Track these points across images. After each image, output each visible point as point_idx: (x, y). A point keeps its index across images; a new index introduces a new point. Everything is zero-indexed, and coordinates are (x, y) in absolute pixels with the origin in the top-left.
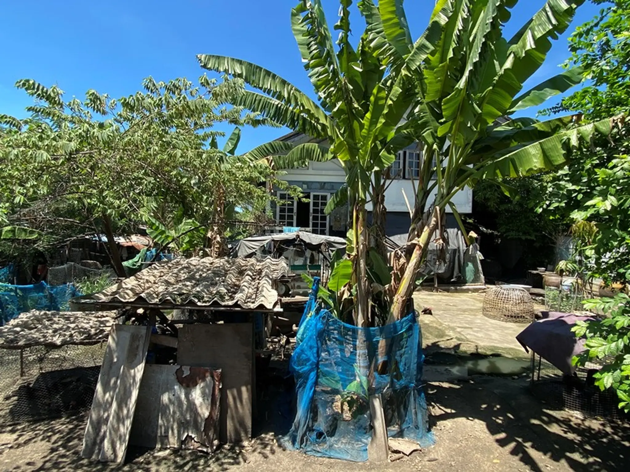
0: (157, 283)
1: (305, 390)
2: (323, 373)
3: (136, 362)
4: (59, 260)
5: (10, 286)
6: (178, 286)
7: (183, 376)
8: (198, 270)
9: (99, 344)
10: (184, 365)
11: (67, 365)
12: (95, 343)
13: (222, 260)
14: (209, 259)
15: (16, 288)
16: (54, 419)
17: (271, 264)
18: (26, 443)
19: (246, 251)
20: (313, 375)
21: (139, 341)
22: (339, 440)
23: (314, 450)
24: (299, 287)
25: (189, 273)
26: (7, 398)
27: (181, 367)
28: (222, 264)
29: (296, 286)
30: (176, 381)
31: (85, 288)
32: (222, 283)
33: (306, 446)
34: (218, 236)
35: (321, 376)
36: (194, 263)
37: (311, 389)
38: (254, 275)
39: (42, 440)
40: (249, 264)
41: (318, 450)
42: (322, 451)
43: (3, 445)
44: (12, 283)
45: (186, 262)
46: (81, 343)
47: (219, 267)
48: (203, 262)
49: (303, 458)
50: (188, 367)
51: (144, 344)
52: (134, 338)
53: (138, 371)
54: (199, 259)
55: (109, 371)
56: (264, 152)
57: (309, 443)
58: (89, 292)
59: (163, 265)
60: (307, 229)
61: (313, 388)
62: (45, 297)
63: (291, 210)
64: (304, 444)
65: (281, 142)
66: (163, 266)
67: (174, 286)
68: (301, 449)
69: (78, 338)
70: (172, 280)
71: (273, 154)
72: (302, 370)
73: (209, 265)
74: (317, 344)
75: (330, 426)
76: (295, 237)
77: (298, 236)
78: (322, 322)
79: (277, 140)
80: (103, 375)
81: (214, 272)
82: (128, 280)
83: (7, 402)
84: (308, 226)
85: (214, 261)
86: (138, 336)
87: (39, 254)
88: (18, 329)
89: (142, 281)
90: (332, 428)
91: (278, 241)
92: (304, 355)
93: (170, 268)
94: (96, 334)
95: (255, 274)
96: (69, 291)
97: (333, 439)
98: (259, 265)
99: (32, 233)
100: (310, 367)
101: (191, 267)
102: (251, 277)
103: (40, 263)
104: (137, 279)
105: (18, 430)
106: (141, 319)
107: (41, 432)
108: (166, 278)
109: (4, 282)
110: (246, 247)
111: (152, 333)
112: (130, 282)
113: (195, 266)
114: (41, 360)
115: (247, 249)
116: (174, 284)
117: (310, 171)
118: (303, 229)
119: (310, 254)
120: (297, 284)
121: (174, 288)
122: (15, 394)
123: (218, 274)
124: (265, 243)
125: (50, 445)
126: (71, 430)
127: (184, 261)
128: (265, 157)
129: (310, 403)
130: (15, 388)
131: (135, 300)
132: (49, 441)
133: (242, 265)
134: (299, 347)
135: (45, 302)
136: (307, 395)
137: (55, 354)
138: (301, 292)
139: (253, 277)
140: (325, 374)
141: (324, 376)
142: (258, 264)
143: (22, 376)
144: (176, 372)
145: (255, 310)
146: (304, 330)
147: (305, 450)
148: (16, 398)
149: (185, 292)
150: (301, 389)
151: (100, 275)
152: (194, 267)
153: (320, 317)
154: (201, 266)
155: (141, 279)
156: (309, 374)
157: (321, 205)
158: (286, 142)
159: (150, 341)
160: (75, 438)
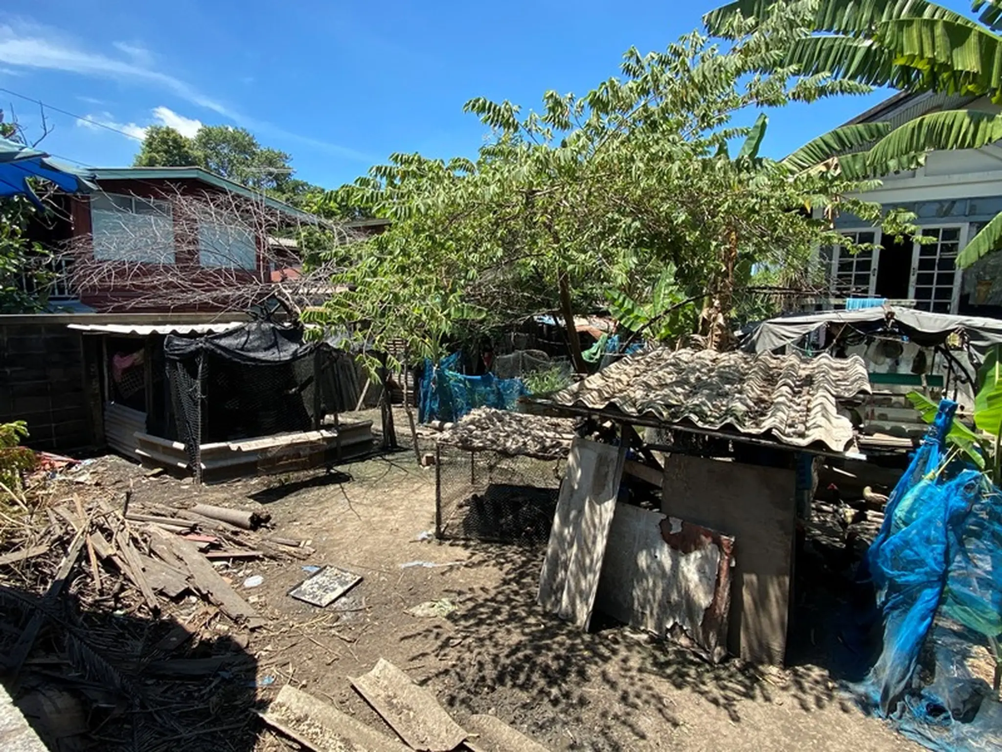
0: (632, 386)
1: (908, 619)
2: (955, 597)
3: (604, 494)
4: (504, 348)
5: (460, 376)
6: (663, 392)
7: (671, 533)
8: (694, 370)
9: (556, 461)
10: (673, 516)
11: (516, 481)
12: (552, 458)
13: (732, 356)
14: (709, 354)
15: (465, 379)
16: (506, 544)
17: (832, 368)
18: (480, 563)
19: (772, 342)
20: (929, 595)
21: (608, 467)
22: (981, 735)
23: (920, 733)
24: (883, 417)
25: (678, 373)
26: (460, 506)
27: (668, 518)
28: (732, 362)
29: (877, 413)
30: (660, 536)
31: (533, 385)
32: (737, 395)
33: (900, 717)
34: (720, 314)
35: (950, 600)
36: (685, 357)
37: (923, 619)
38: (796, 386)
39: (494, 565)
40: (784, 365)
41: (930, 736)
42: (939, 742)
43: (457, 561)
44: (462, 373)
45: (671, 356)
46: (534, 456)
47: (729, 367)
48: (699, 358)
49: (892, 737)
50: (680, 521)
51: (615, 473)
52: (602, 461)
53: (606, 510)
54: (692, 352)
55: (570, 500)
56: (821, 152)
57: (907, 715)
58: (538, 390)
59: (637, 358)
60: (904, 302)
61: (929, 620)
62: (493, 392)
63: (865, 266)
64: (897, 713)
65: (861, 127)
66: (638, 361)
67: (658, 392)
68: (888, 720)
69: (532, 448)
70: (653, 383)
71: (839, 153)
72: (903, 579)
73: (710, 363)
74: (947, 537)
75: (964, 702)
76: (883, 316)
77: (891, 315)
78: (964, 495)
79: (851, 122)
80: (563, 504)
81: (721, 375)
82: (592, 377)
83: (460, 511)
84: (905, 297)
85: (719, 356)
86: (606, 458)
87: (486, 339)
88: (472, 427)
89: (610, 380)
90: (969, 706)
91: (842, 324)
92: (908, 552)
93: (648, 364)
94: (553, 447)
95: (798, 383)
96: (517, 387)
97: (966, 728)
98: (804, 369)
99: (480, 311)
100: (925, 578)
101: (681, 363)
102: (791, 388)
103: (485, 350)
104: (603, 377)
105: (470, 546)
106: (608, 436)
107: (494, 556)
108: (645, 379)
109: (454, 371)
110: (771, 335)
111: (627, 458)
112: (594, 381)
113: (686, 363)
114: (491, 468)
115: (774, 338)
116: (656, 390)
117: (920, 180)
118: (895, 301)
119: (916, 352)
120: (878, 411)
121: (657, 396)
122: (467, 503)
123: (728, 379)
124: (812, 328)
125: (502, 574)
126: (525, 564)
127: (669, 354)
128: (822, 160)
129: (917, 644)
130: (469, 496)
131: (605, 408)
132: (501, 569)
133: (771, 366)
134: (899, 534)
135: (492, 398)
136: (911, 628)
137: (505, 464)
138: (888, 428)
139: (796, 389)
140: (959, 600)
141: (958, 603)
142: (803, 366)
143: (473, 483)
144: (660, 524)
145: (804, 450)
146: (913, 504)
147: (897, 726)
148: (468, 508)
149: (675, 403)
150: (896, 613)
151: (550, 369)
152: (686, 365)
153: (958, 486)
154: (697, 363)
155: (609, 377)
156: (920, 591)
157: (942, 251)
158: (872, 124)
159: (624, 468)
160: (528, 575)
